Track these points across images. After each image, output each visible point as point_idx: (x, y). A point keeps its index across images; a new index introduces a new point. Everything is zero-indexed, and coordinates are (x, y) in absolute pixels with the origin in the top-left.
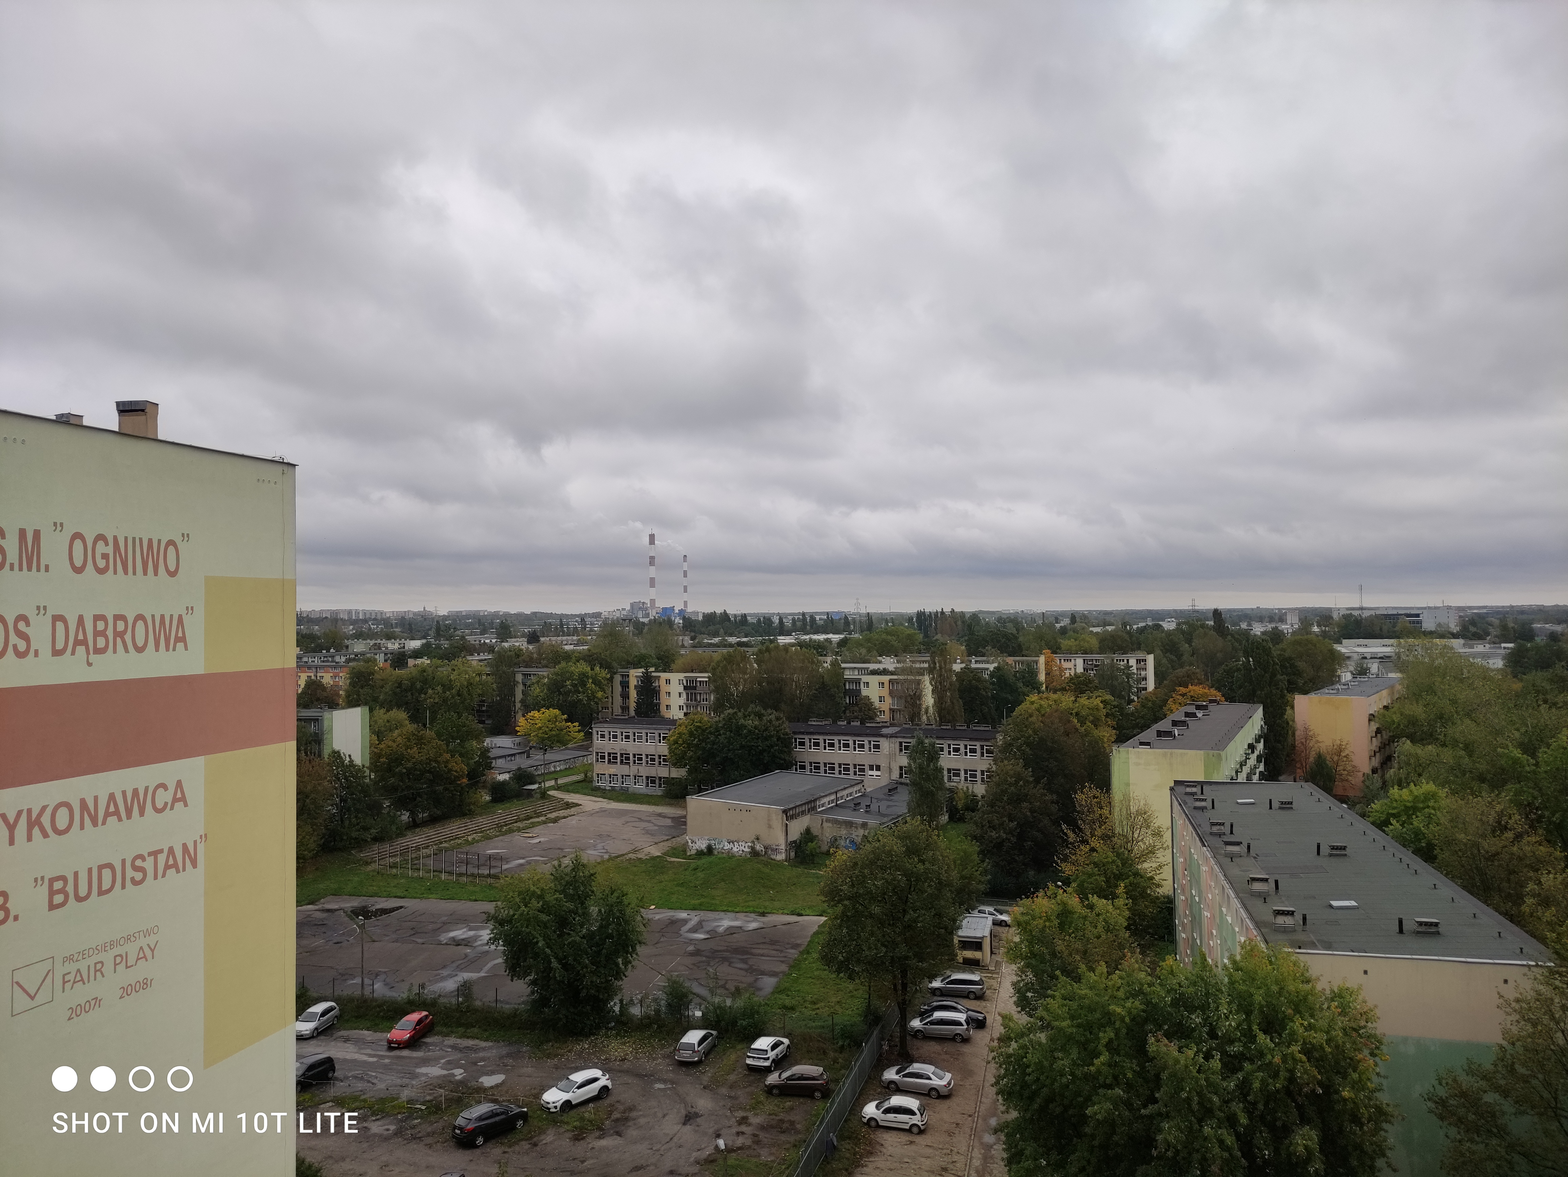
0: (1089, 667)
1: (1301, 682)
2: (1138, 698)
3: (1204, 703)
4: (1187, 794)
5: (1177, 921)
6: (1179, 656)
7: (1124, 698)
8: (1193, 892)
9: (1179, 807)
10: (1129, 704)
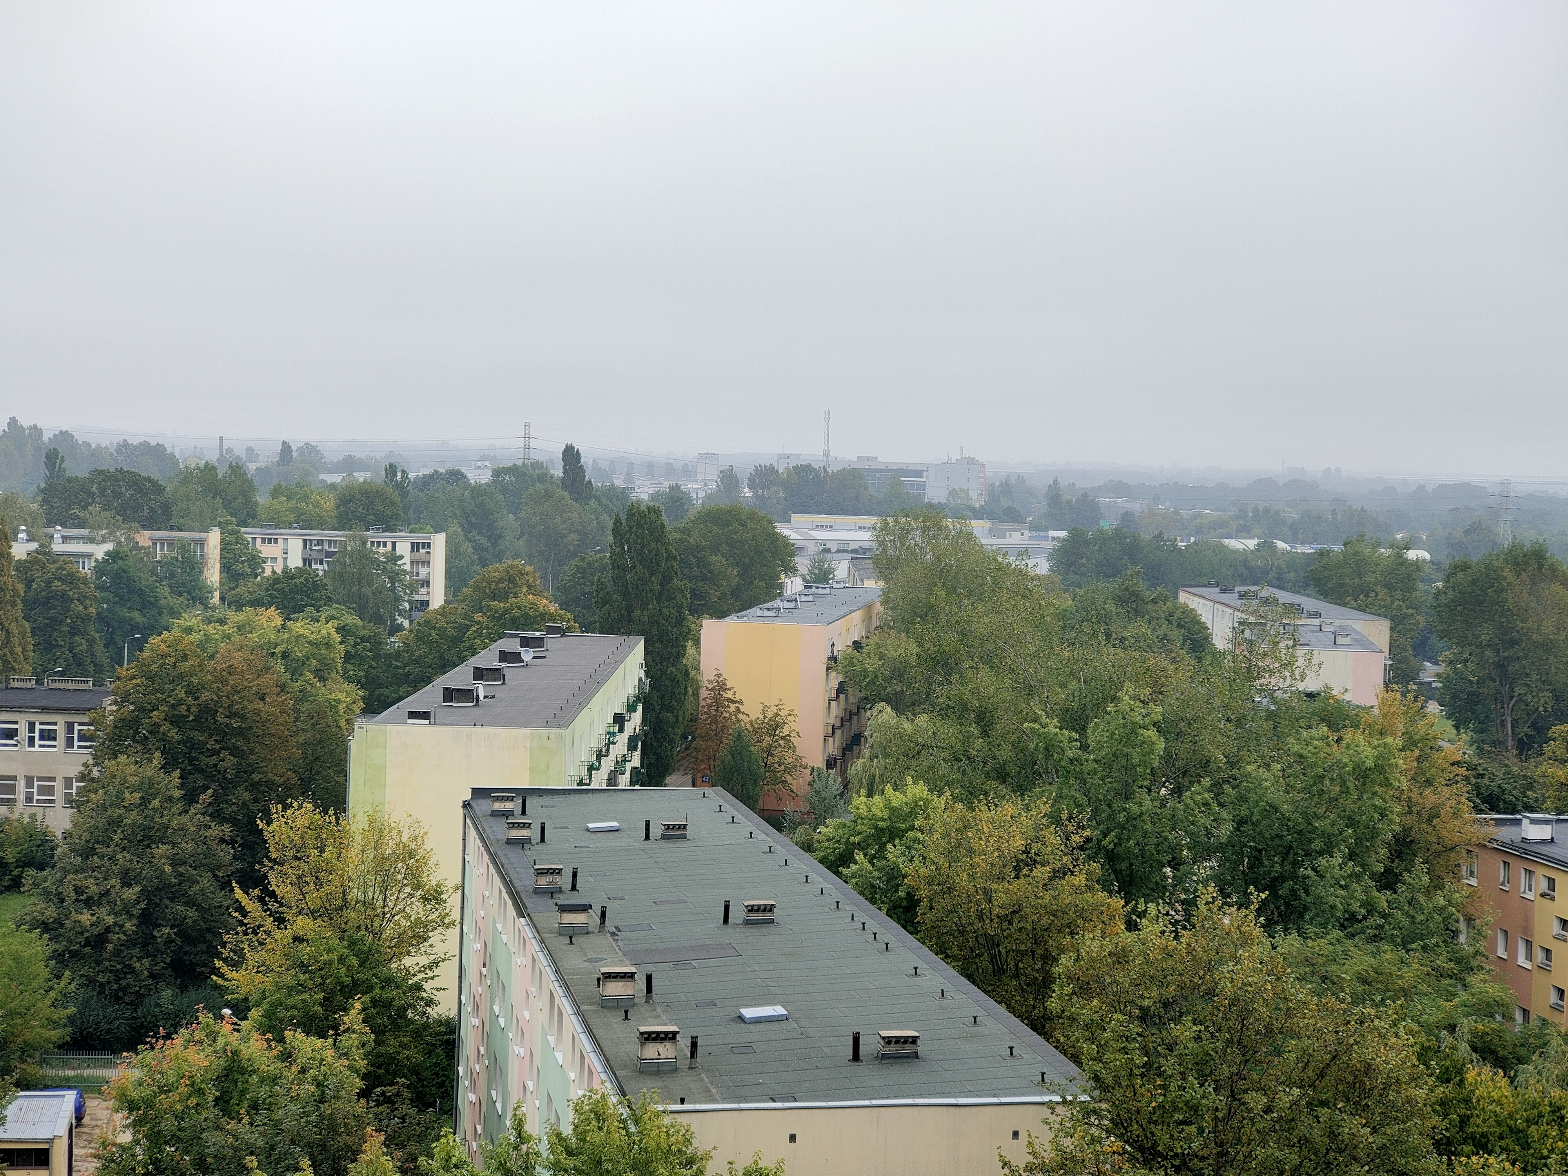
0: (315, 555)
1: (714, 595)
2: (411, 622)
3: (538, 634)
4: (495, 814)
5: (461, 1069)
6: (495, 538)
7: (385, 624)
8: (496, 1009)
9: (478, 841)
10: (391, 633)
